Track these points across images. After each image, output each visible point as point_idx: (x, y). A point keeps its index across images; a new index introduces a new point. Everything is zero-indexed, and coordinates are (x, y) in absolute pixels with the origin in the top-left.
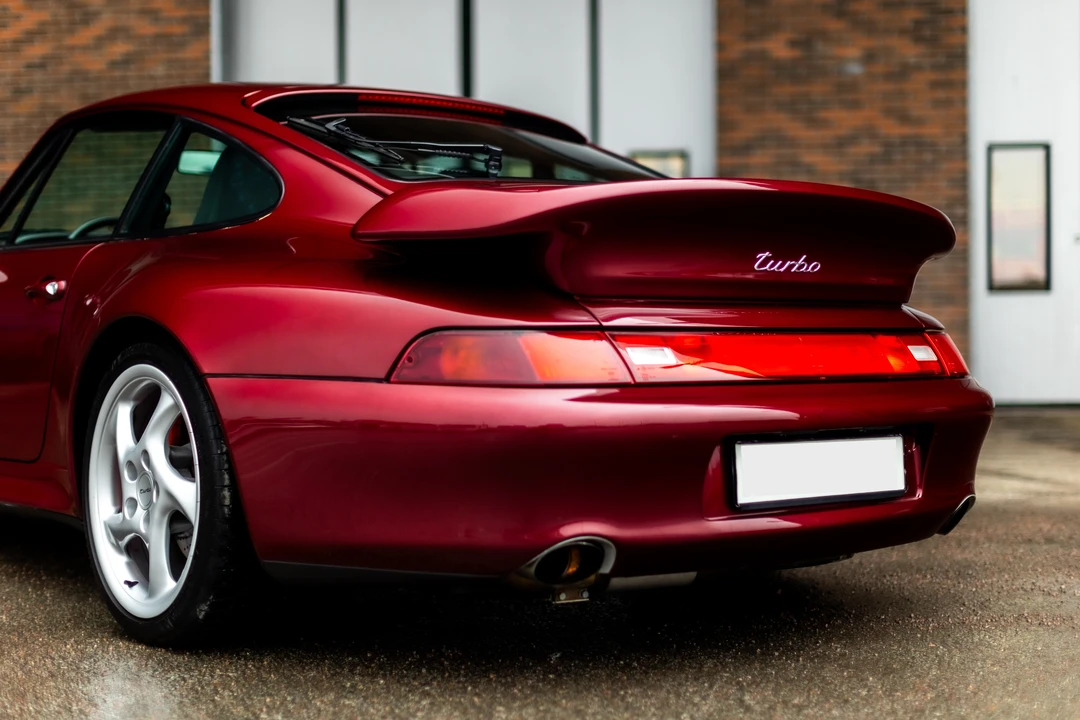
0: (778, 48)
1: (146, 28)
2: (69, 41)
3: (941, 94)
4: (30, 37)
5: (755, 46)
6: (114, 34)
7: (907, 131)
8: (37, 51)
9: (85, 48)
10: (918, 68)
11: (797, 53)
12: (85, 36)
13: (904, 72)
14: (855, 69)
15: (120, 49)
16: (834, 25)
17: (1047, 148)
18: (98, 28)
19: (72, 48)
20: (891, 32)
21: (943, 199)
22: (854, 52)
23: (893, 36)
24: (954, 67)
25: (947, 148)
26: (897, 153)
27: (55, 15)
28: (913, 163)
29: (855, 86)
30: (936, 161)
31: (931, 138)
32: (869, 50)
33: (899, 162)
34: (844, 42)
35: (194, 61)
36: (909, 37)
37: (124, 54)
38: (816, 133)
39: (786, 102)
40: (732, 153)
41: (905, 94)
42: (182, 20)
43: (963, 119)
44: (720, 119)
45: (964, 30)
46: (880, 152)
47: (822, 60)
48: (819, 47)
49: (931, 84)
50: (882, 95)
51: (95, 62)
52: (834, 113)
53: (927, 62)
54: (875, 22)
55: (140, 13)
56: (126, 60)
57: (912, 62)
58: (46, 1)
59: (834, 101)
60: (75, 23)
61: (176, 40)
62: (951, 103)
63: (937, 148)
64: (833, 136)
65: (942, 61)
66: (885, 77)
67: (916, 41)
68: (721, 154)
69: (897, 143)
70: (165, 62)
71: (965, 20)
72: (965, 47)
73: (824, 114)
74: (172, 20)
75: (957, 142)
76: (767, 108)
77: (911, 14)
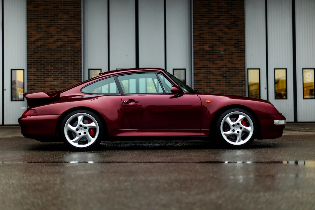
0: (206, 47)
1: (66, 39)
2: (47, 41)
3: (240, 58)
4: (38, 40)
5: (202, 47)
6: (58, 40)
7: (233, 66)
8: (39, 43)
9: (51, 43)
11: (210, 49)
12: (51, 40)
13: (232, 54)
14: (222, 53)
15: (60, 43)
16: (218, 43)
17: (259, 69)
18: (54, 39)
19: (48, 43)
20: (229, 45)
21: (240, 80)
22: (222, 49)
23: (230, 46)
24: (242, 53)
25: (241, 69)
26: (231, 70)
27: (44, 36)
28: (234, 72)
29: (222, 56)
30: (239, 72)
31: (238, 67)
32: (225, 49)
33: (231, 72)
34: (220, 47)
35: (77, 47)
36: (233, 46)
37: (61, 45)
38: (214, 66)
39: (208, 59)
40: (197, 69)
41: (232, 58)
42: (74, 38)
43: (244, 64)
44: (194, 62)
45: (244, 45)
46: (227, 70)
47: (215, 51)
48: (215, 48)
49: (238, 56)
50: (228, 58)
51: (54, 47)
52: (218, 62)
53: (237, 52)
54: (226, 43)
55: (64, 36)
56: (61, 46)
57: (234, 52)
58: (42, 32)
59: (218, 59)
60: (49, 37)
61: (73, 42)
62: (242, 60)
63: (239, 69)
64: (218, 67)
65: (240, 52)
66: (228, 55)
67: (234, 47)
68: (194, 70)
69: (231, 68)
70: (71, 47)
71: (244, 43)
72: (244, 49)
73: (216, 62)
74: (72, 38)
75: (243, 68)
76: (204, 60)
77: (233, 42)
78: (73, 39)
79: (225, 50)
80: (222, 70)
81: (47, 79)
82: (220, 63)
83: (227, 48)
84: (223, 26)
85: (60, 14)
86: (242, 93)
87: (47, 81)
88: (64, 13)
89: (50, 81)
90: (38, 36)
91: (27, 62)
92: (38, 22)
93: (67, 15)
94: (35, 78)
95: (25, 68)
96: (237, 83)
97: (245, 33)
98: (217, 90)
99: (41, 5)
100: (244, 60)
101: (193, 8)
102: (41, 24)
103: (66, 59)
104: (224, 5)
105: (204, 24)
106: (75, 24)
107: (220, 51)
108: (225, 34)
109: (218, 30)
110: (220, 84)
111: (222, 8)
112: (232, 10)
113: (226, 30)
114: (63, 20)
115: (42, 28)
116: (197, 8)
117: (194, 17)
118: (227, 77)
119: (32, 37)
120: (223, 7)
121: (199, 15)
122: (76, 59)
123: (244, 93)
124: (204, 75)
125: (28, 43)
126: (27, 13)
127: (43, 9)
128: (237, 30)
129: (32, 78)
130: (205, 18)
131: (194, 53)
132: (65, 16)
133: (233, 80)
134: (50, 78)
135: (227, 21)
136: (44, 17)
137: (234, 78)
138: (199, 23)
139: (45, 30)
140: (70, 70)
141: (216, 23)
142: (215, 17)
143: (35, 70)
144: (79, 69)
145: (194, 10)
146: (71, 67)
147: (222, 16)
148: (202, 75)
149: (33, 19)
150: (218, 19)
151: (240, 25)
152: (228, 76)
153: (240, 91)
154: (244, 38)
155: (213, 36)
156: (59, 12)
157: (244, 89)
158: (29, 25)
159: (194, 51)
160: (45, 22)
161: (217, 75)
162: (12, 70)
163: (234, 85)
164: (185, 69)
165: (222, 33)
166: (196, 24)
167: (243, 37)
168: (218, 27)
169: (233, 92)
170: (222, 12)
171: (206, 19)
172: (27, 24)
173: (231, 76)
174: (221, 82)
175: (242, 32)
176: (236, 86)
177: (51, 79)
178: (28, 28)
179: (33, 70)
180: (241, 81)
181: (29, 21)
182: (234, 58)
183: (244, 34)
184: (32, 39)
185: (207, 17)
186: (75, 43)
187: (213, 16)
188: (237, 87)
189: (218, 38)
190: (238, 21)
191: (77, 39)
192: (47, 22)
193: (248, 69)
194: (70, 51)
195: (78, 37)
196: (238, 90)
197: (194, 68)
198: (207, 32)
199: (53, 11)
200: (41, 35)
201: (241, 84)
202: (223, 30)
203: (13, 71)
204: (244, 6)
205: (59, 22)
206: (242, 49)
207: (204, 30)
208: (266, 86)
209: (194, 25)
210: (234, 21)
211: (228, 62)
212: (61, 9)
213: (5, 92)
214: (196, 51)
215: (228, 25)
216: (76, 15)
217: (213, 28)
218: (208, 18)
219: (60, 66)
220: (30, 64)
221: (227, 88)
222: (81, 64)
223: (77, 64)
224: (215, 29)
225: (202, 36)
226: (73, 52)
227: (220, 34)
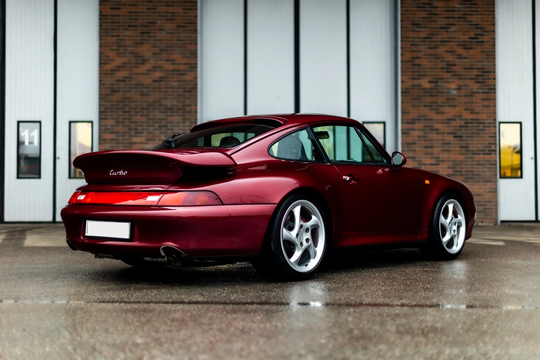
0: (425, 83)
1: (169, 66)
2: (136, 71)
3: (486, 103)
4: (118, 68)
5: (416, 82)
6: (155, 68)
7: (473, 116)
8: (121, 74)
9: (142, 74)
10: (478, 93)
11: (432, 85)
12: (143, 69)
13: (472, 94)
14: (454, 92)
15: (158, 75)
16: (446, 75)
17: (521, 123)
18: (148, 66)
19: (137, 74)
20: (467, 79)
21: (487, 142)
22: (453, 86)
23: (469, 80)
24: (490, 93)
25: (488, 123)
26: (470, 125)
27: (129, 60)
28: (475, 129)
29: (454, 99)
30: (484, 128)
31: (482, 120)
32: (459, 86)
33: (470, 128)
34: (449, 82)
35: (190, 81)
36: (474, 81)
37: (160, 77)
38: (439, 117)
39: (428, 104)
40: (407, 123)
41: (472, 103)
42: (185, 64)
43: (495, 113)
44: (402, 109)
45: (494, 79)
46: (463, 124)
47: (441, 89)
48: (440, 84)
49: (483, 99)
50: (464, 103)
51: (147, 80)
52: (446, 109)
53: (481, 91)
54: (461, 75)
55: (167, 60)
56: (160, 80)
57: (475, 90)
58: (126, 53)
59: (446, 104)
60: (139, 64)
61: (182, 72)
62: (490, 106)
63: (484, 123)
64: (446, 118)
65: (486, 90)
66: (466, 96)
67: (476, 82)
68: (402, 123)
69: (469, 121)
70: (178, 81)
71: (495, 75)
72: (495, 86)
73: (442, 109)
74: (180, 64)
75: (492, 121)
76: (420, 106)
77: (475, 73)
78: (182, 67)
79: (459, 88)
80: (453, 123)
81: (134, 139)
82: (450, 112)
83: (463, 84)
84: (456, 44)
85: (160, 22)
86: (490, 166)
87: (135, 143)
88: (166, 19)
89: (141, 143)
90: (119, 61)
91: (100, 108)
92: (119, 36)
93: (172, 23)
94: (114, 136)
95: (95, 118)
96: (482, 148)
97: (497, 57)
98: (444, 161)
99: (125, 5)
100: (495, 106)
101: (401, 11)
102: (125, 40)
103: (168, 103)
104: (459, 6)
105: (422, 39)
106: (185, 40)
107: (449, 89)
108: (458, 58)
109: (447, 52)
110: (450, 151)
111: (454, 11)
112: (472, 15)
113: (460, 51)
114: (164, 32)
115: (126, 46)
116: (408, 11)
117: (402, 28)
118: (462, 137)
119: (107, 64)
120: (456, 9)
121: (412, 24)
122: (187, 103)
123: (493, 166)
124: (421, 133)
125: (100, 74)
126: (100, 19)
127: (130, 12)
128: (482, 52)
129: (108, 136)
130: (423, 29)
131: (402, 92)
132: (168, 25)
133: (473, 142)
134: (140, 136)
135: (463, 35)
136: (130, 26)
137: (475, 138)
138: (412, 38)
139: (132, 50)
140: (177, 123)
141: (443, 38)
142: (441, 28)
143: (112, 122)
145: (402, 14)
146: (178, 118)
147: (454, 25)
148: (416, 133)
149: (112, 29)
150: (447, 31)
151: (487, 42)
152: (464, 135)
153: (487, 163)
154: (494, 65)
155: (437, 62)
156: (157, 18)
157: (493, 160)
158: (103, 41)
159: (402, 89)
160: (131, 36)
161: (444, 133)
162: (70, 122)
163: (475, 152)
164: (384, 123)
165: (453, 56)
166: (406, 39)
167: (492, 64)
168: (446, 45)
169: (474, 165)
170: (454, 18)
171: (424, 31)
172: (100, 40)
173: (470, 135)
174: (452, 145)
175: (491, 55)
176: (480, 154)
177: (143, 139)
178: (102, 46)
179: (110, 122)
180: (489, 144)
181: (102, 34)
182: (476, 103)
183: (494, 58)
184: (109, 67)
185: (425, 28)
186: (185, 74)
187: (436, 26)
188: (482, 156)
189: (447, 65)
190: (484, 35)
192: (136, 36)
193: (500, 123)
194: (178, 88)
195: (192, 64)
196: (483, 161)
197: (402, 120)
198: (426, 55)
199: (148, 16)
200: (125, 60)
201: (489, 151)
202: (455, 52)
203: (72, 125)
204: (494, 8)
205: (157, 35)
206: (491, 86)
207: (419, 51)
208: (533, 155)
209: (402, 41)
210: (475, 35)
211: (466, 109)
212: (162, 13)
213: (58, 162)
214: (406, 89)
215: (464, 42)
216: (188, 23)
217: (437, 48)
218: (428, 29)
219: (159, 115)
220: (104, 111)
221: (462, 157)
222: (196, 112)
223: (190, 112)
224: (441, 50)
225: (417, 61)
226: (182, 90)
227: (450, 58)
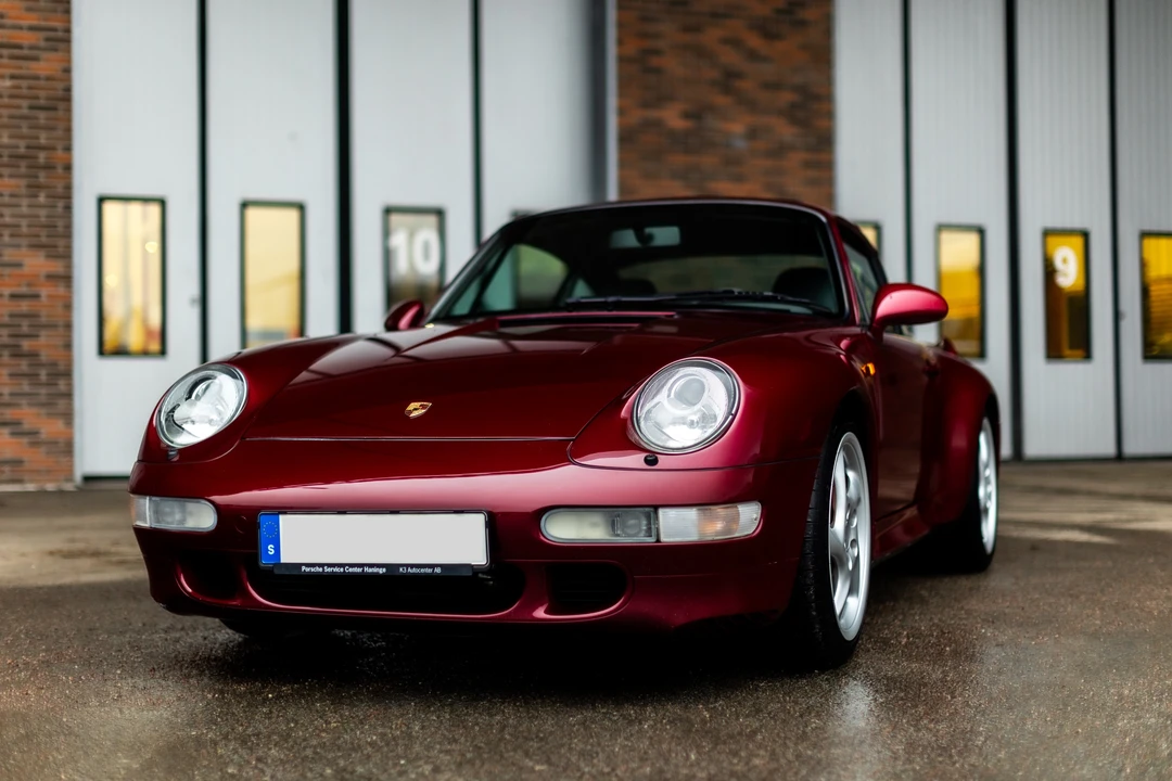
3: (813, 174)
5: (653, 114)
10: (793, 147)
11: (689, 124)
13: (779, 151)
14: (741, 145)
16: (721, 100)
20: (769, 112)
22: (739, 129)
23: (773, 117)
24: (821, 149)
29: (741, 161)
32: (751, 128)
34: (728, 118)
35: (48, 79)
36: (786, 119)
41: (782, 173)
42: (32, 28)
44: (621, 183)
45: (829, 115)
47: (712, 135)
48: (707, 122)
49: (804, 165)
52: (722, 187)
54: (756, 103)
57: (787, 143)
61: (25, 52)
65: (812, 144)
66: (767, 155)
67: (791, 122)
70: (13, 77)
71: (830, 107)
72: (830, 132)
73: (713, 187)
74: (21, 28)
77: (787, 97)
78: (27, 38)
79: (752, 134)
83: (760, 124)
84: (744, 22)
97: (836, 63)
105: (665, 7)
107: (730, 135)
108: (751, 60)
109: (726, 41)
113: (754, 41)
122: (43, 141)
128: (803, 48)
131: (620, 140)
135: (762, 2)
140: (12, 196)
141: (716, 7)
144: (60, 190)
146: (13, 181)
151: (815, 23)
154: (830, 82)
155: (702, 65)
159: (620, 129)
165: (739, 54)
166: (631, 4)
167: (823, 78)
168: (722, 25)
182: (789, 172)
186: (36, 59)
189: (725, 75)
190: (806, 6)
191: (47, 39)
194: (12, 96)
195: (56, 29)
198: (674, 46)
202: (742, 42)
206: (821, 131)
207: (659, 36)
209: (619, 8)
210: (790, 4)
214: (629, 131)
215: (763, 19)
217: (701, 30)
222: (68, 168)
223: (49, 167)
224: (711, 36)
225: (654, 61)
226: (25, 103)
227: (730, 57)
